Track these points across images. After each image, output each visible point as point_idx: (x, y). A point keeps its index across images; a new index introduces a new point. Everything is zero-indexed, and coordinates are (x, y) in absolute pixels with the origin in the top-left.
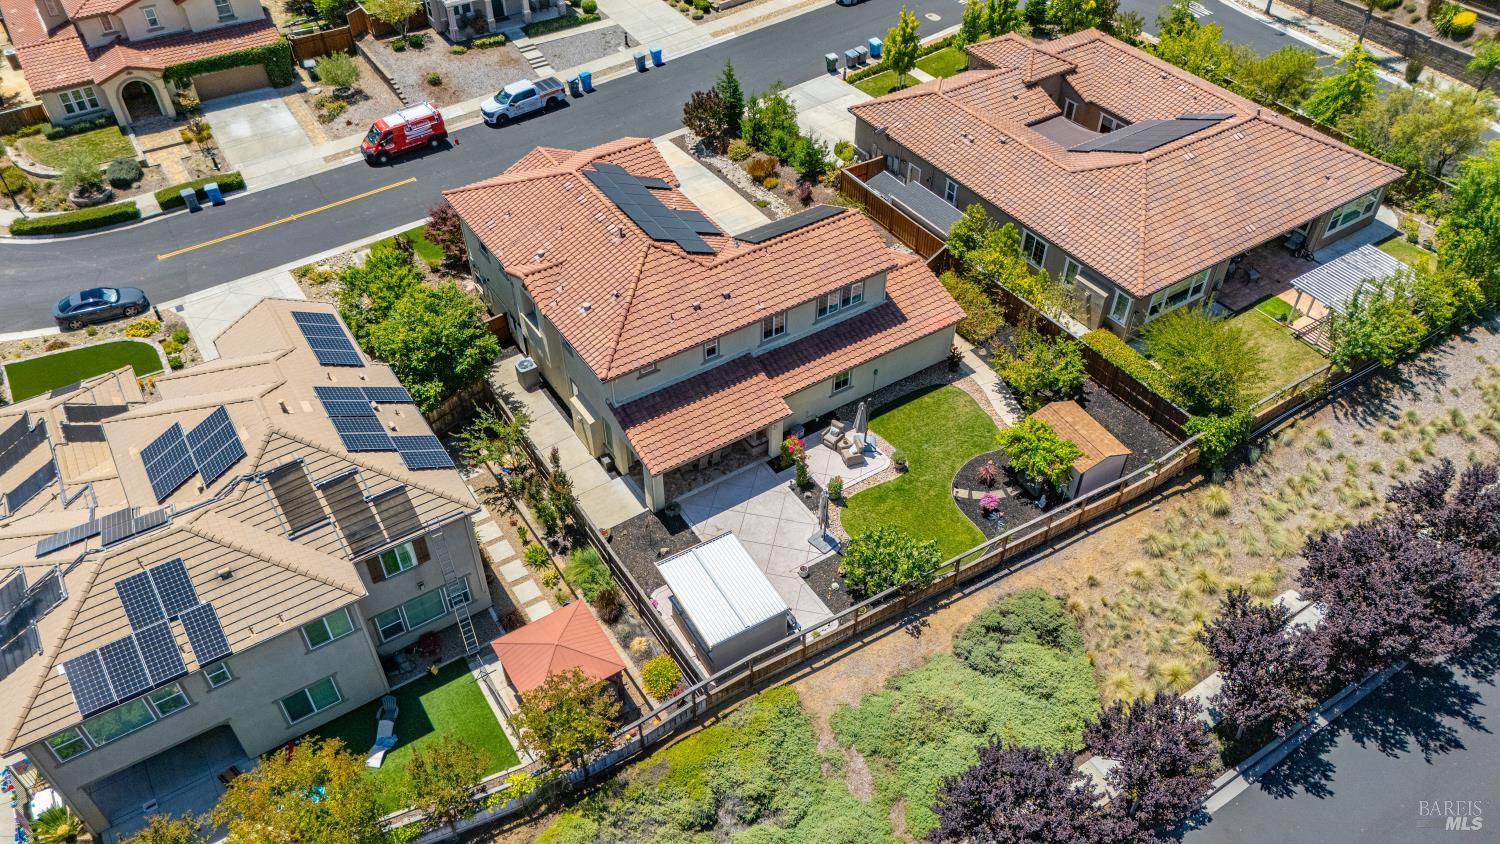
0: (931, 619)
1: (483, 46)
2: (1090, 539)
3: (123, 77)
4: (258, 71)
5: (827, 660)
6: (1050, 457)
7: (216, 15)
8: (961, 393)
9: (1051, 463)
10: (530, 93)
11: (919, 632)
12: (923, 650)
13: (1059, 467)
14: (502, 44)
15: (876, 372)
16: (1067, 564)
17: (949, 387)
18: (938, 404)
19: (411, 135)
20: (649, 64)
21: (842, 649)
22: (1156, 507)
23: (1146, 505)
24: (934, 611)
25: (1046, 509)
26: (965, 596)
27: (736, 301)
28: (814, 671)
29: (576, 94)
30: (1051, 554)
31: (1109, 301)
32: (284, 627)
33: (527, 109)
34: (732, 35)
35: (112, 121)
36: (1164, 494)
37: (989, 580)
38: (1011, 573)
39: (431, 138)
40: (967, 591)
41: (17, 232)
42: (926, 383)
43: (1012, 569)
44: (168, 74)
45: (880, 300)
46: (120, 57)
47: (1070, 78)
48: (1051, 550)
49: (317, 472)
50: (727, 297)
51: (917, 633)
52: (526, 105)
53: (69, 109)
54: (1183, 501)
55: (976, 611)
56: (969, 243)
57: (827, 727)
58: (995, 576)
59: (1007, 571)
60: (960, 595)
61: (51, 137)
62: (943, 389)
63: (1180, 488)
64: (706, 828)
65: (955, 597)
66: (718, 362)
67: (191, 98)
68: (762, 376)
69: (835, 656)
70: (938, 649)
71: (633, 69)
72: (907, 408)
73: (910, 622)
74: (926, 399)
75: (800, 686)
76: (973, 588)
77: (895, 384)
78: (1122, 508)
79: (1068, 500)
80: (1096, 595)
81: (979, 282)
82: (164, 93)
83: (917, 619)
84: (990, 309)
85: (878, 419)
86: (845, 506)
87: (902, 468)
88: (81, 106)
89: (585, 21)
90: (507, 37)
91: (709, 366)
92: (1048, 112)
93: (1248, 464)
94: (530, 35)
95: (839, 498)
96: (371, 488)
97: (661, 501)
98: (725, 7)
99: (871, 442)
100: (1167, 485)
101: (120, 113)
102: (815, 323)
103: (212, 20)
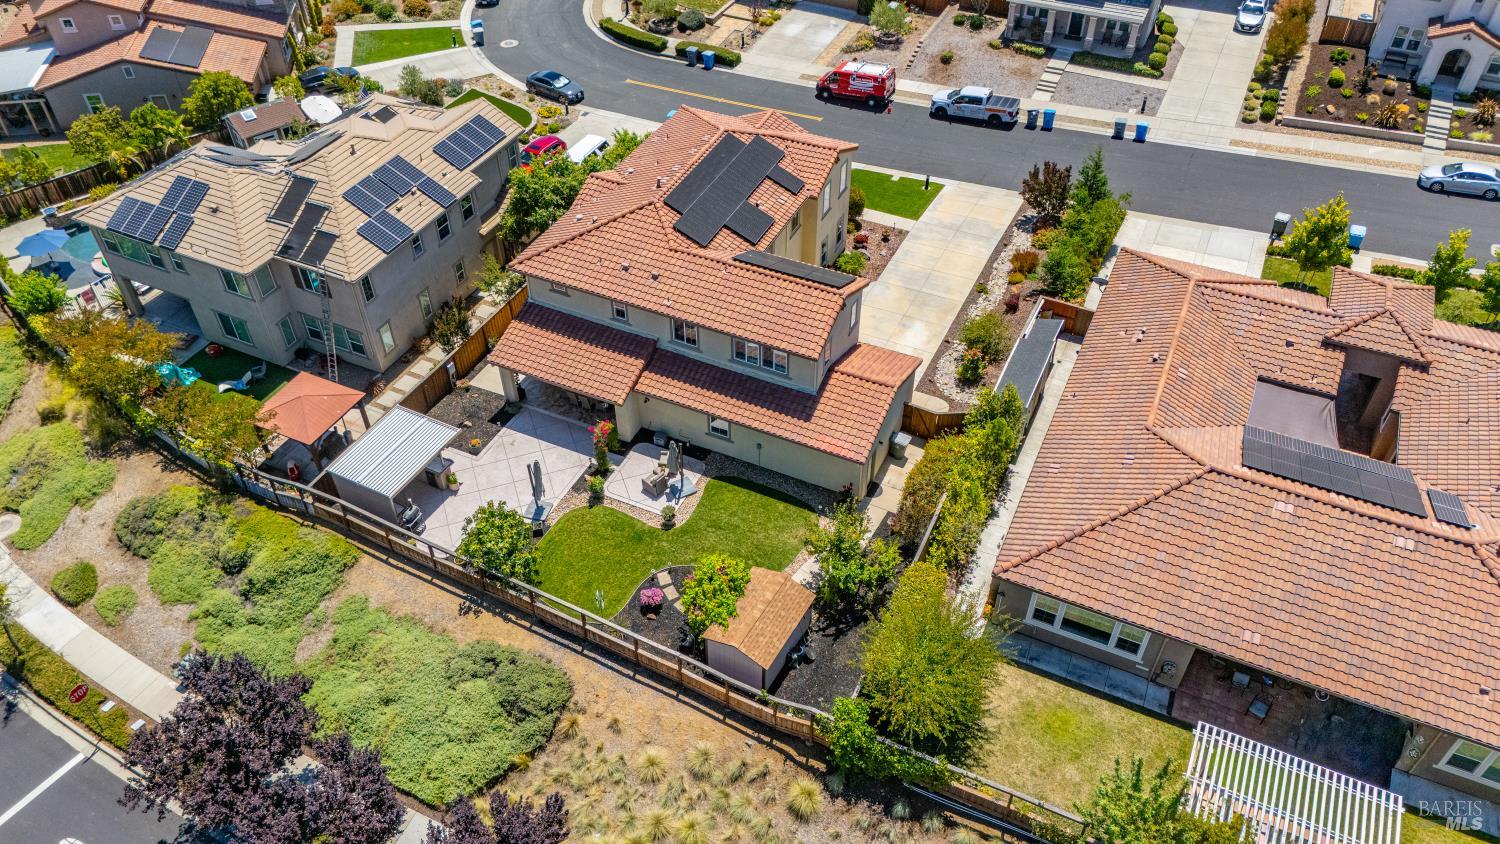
0: (486, 615)
1: (1019, 51)
2: (667, 701)
5: (401, 565)
8: (813, 528)
11: (466, 613)
12: (450, 626)
14: (1038, 56)
15: (759, 446)
16: (621, 693)
17: (813, 517)
18: (781, 517)
19: (855, 84)
20: (1130, 135)
21: (418, 569)
22: (751, 742)
23: (750, 732)
24: (495, 614)
25: (682, 649)
26: (529, 629)
27: (660, 286)
28: (386, 562)
29: (1031, 126)
30: (628, 676)
33: (967, 114)
34: (1253, 152)
36: (775, 742)
37: (559, 639)
38: (581, 653)
40: (535, 628)
41: (602, 24)
42: (806, 496)
43: (586, 652)
45: (810, 389)
47: (1409, 371)
48: (632, 674)
50: (654, 277)
51: (464, 611)
52: (968, 110)
54: (780, 766)
55: (516, 645)
58: (566, 642)
59: (579, 649)
60: (528, 625)
62: (806, 513)
63: (793, 752)
65: (523, 622)
66: (622, 327)
69: (407, 568)
70: (459, 636)
71: (1111, 132)
72: (757, 498)
73: (472, 601)
75: (365, 560)
76: (541, 631)
77: (784, 476)
78: (727, 712)
79: (705, 661)
80: (605, 737)
83: (480, 605)
85: (724, 484)
86: (591, 507)
87: (668, 525)
89: (1139, 73)
90: (1050, 53)
91: (617, 325)
92: (1313, 384)
93: (888, 812)
94: (1073, 61)
95: (597, 498)
96: (326, 225)
97: (514, 396)
98: (1289, 124)
99: (687, 490)
100: (782, 735)
102: (733, 361)
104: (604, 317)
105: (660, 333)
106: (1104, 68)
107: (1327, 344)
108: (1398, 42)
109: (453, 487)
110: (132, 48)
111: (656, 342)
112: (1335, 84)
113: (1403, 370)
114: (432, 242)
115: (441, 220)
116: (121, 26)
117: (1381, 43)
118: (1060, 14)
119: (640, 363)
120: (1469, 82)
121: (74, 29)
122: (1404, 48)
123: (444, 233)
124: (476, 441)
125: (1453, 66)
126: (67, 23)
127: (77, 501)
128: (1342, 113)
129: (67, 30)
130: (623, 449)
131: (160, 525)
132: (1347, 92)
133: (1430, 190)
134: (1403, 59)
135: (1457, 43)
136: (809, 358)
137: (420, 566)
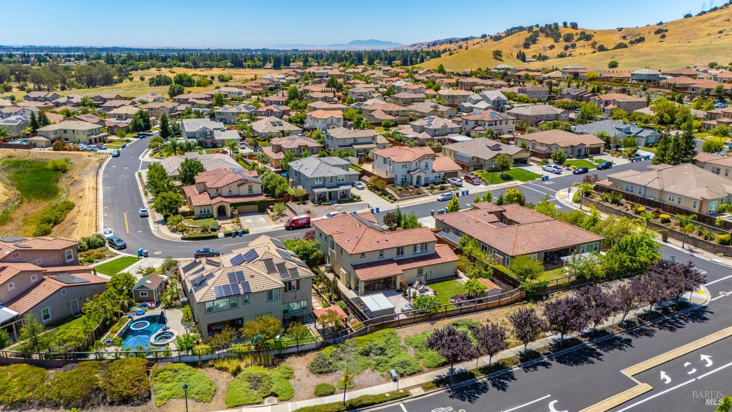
0: (437, 322)
1: (324, 205)
3: (219, 204)
4: (256, 207)
6: (477, 287)
7: (248, 191)
8: (457, 282)
9: (478, 289)
13: (479, 291)
14: (330, 205)
15: (431, 272)
16: (481, 316)
17: (454, 280)
18: (450, 283)
19: (300, 222)
20: (375, 212)
23: (508, 306)
24: (439, 320)
26: (449, 318)
27: (390, 242)
28: (401, 328)
30: (476, 313)
31: (504, 259)
32: (264, 289)
35: (212, 217)
37: (456, 316)
38: (463, 316)
39: (306, 224)
41: (183, 239)
42: (447, 279)
44: (232, 205)
45: (433, 252)
46: (219, 199)
47: (503, 213)
49: (276, 261)
50: (387, 241)
51: (433, 324)
53: (201, 212)
54: (520, 306)
56: (464, 245)
57: (403, 340)
58: (459, 316)
60: (447, 318)
61: (194, 219)
62: (452, 281)
63: (518, 303)
64: (366, 355)
65: (445, 318)
66: (383, 259)
67: (236, 212)
68: (396, 264)
69: (408, 326)
72: (440, 283)
73: (431, 322)
74: (447, 282)
75: (397, 330)
76: (451, 317)
77: (438, 279)
78: (500, 306)
81: (466, 255)
82: (229, 210)
83: (433, 321)
84: (470, 263)
85: (431, 285)
87: (436, 294)
88: (205, 212)
92: (495, 220)
93: (543, 300)
96: (289, 267)
99: (428, 288)
100: (515, 302)
101: (215, 214)
102: (413, 254)
103: (247, 192)
104: (376, 258)
105: (393, 255)
107: (490, 213)
111: (393, 259)
112: (400, 190)
116: (36, 280)
117: (399, 180)
118: (328, 193)
120: (423, 182)
122: (404, 180)
125: (418, 180)
126: (11, 286)
127: (288, 378)
128: (408, 195)
129: (10, 289)
132: (404, 191)
134: (405, 183)
135: (418, 174)
137: (410, 324)
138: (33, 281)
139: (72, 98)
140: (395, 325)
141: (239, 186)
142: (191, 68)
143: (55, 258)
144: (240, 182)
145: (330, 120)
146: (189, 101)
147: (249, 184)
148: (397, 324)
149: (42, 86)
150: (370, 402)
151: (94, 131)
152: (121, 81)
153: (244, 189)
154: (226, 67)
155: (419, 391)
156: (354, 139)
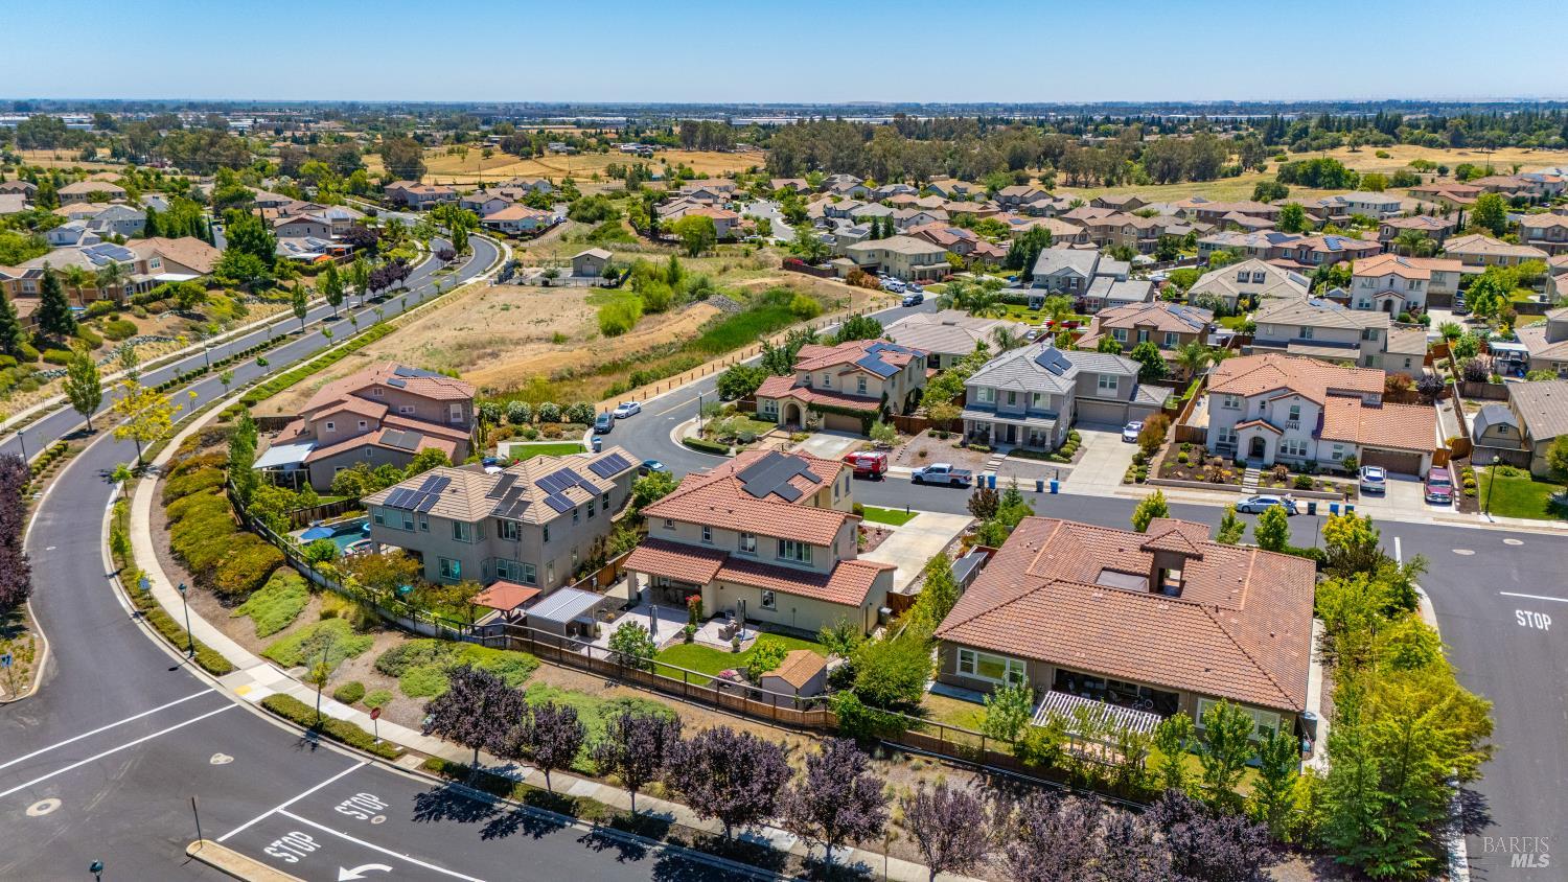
0: (622, 687)
1: (972, 449)
3: (788, 399)
4: (858, 422)
5: (565, 666)
10: (943, 470)
11: (610, 686)
12: (599, 693)
15: (794, 610)
16: (709, 717)
20: (1047, 490)
23: (788, 730)
24: (627, 685)
28: (557, 666)
29: (980, 485)
30: (713, 710)
33: (936, 480)
34: (1130, 497)
36: (803, 731)
37: (669, 695)
38: (682, 701)
39: (870, 472)
40: (653, 691)
41: (683, 442)
43: (685, 701)
44: (811, 407)
45: (825, 572)
46: (801, 392)
48: (715, 709)
51: (608, 686)
52: (937, 477)
53: (767, 409)
54: (807, 742)
55: (642, 698)
60: (648, 690)
61: (751, 418)
63: (815, 734)
65: (645, 689)
66: (711, 547)
67: (821, 423)
69: (573, 668)
70: (605, 696)
71: (1035, 489)
73: (614, 681)
75: (545, 666)
76: (657, 692)
77: (810, 631)
78: (773, 721)
82: (805, 415)
83: (618, 682)
85: (769, 635)
86: (686, 644)
88: (772, 410)
89: (1055, 460)
90: (993, 450)
91: (704, 545)
92: (1135, 569)
93: (872, 757)
94: (1009, 454)
95: (689, 640)
96: (524, 497)
97: (634, 596)
98: (1153, 483)
99: (746, 637)
100: (808, 729)
101: (782, 416)
102: (777, 559)
103: (854, 391)
104: (696, 539)
105: (732, 546)
106: (1031, 458)
107: (1143, 549)
108: (1223, 438)
109: (597, 634)
110: (374, 438)
111: (729, 553)
112: (1183, 461)
113: (1187, 560)
114: (583, 514)
115: (590, 504)
116: (365, 428)
117: (1212, 441)
118: (998, 425)
119: (719, 563)
120: (1269, 458)
121: (333, 430)
122: (1227, 442)
123: (591, 514)
124: (612, 615)
125: (1258, 449)
126: (330, 426)
127: (348, 655)
128: (1187, 476)
129: (328, 430)
130: (705, 621)
131: (408, 659)
132: (1189, 464)
133: (1242, 512)
134: (1227, 447)
135: (1255, 433)
136: (825, 546)
137: (579, 668)
138: (361, 428)
139: (1061, 200)
140: (553, 655)
141: (840, 375)
142: (1443, 146)
143: (435, 411)
144: (843, 368)
145: (1385, 283)
146: (1225, 217)
147: (858, 374)
148: (558, 658)
149: (1081, 178)
150: (340, 734)
151: (926, 258)
152: (1237, 172)
153: (850, 384)
154: (1542, 145)
155: (410, 762)
156: (1303, 328)
